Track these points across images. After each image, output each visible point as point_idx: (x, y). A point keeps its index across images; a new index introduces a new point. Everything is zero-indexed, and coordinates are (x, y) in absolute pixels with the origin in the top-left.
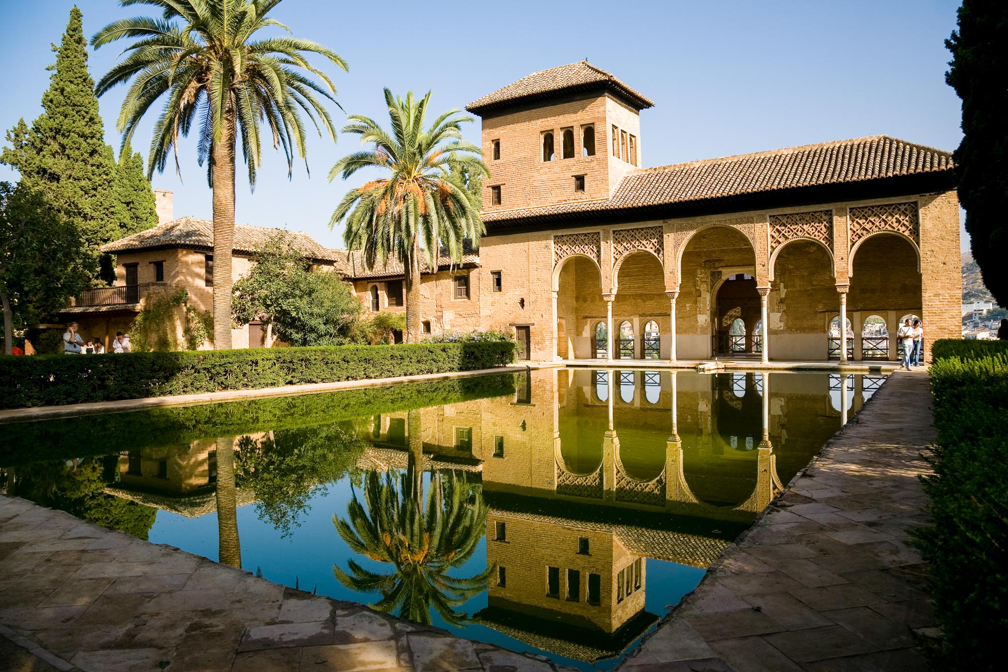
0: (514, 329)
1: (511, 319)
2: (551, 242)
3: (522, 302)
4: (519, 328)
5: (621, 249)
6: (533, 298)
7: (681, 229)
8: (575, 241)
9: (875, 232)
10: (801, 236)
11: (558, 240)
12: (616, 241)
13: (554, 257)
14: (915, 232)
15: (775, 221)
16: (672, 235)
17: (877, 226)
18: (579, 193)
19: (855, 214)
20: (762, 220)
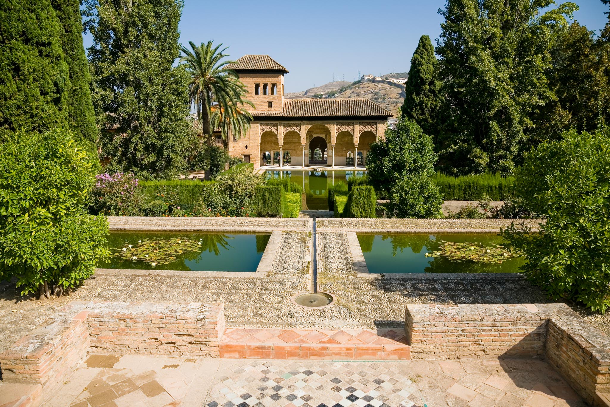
0: (243, 157)
1: (242, 152)
2: (259, 125)
3: (246, 147)
4: (245, 156)
5: (285, 129)
6: (251, 145)
7: (307, 124)
8: (268, 125)
9: (366, 130)
10: (345, 130)
11: (261, 124)
12: (284, 126)
13: (260, 131)
14: (376, 131)
15: (337, 124)
16: (304, 126)
17: (367, 128)
18: (270, 109)
19: (360, 124)
20: (334, 124)
